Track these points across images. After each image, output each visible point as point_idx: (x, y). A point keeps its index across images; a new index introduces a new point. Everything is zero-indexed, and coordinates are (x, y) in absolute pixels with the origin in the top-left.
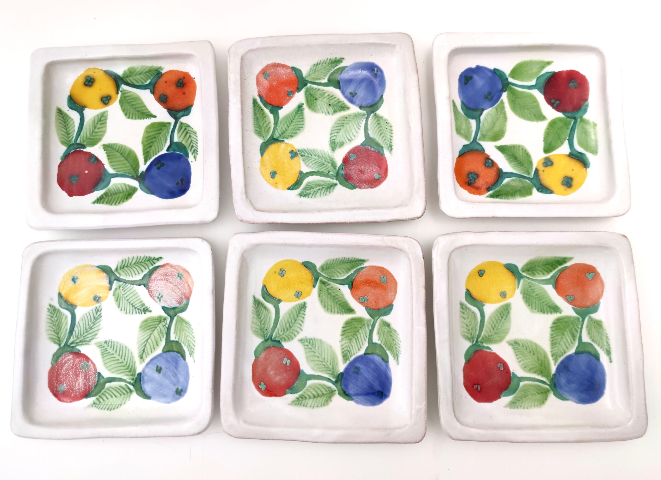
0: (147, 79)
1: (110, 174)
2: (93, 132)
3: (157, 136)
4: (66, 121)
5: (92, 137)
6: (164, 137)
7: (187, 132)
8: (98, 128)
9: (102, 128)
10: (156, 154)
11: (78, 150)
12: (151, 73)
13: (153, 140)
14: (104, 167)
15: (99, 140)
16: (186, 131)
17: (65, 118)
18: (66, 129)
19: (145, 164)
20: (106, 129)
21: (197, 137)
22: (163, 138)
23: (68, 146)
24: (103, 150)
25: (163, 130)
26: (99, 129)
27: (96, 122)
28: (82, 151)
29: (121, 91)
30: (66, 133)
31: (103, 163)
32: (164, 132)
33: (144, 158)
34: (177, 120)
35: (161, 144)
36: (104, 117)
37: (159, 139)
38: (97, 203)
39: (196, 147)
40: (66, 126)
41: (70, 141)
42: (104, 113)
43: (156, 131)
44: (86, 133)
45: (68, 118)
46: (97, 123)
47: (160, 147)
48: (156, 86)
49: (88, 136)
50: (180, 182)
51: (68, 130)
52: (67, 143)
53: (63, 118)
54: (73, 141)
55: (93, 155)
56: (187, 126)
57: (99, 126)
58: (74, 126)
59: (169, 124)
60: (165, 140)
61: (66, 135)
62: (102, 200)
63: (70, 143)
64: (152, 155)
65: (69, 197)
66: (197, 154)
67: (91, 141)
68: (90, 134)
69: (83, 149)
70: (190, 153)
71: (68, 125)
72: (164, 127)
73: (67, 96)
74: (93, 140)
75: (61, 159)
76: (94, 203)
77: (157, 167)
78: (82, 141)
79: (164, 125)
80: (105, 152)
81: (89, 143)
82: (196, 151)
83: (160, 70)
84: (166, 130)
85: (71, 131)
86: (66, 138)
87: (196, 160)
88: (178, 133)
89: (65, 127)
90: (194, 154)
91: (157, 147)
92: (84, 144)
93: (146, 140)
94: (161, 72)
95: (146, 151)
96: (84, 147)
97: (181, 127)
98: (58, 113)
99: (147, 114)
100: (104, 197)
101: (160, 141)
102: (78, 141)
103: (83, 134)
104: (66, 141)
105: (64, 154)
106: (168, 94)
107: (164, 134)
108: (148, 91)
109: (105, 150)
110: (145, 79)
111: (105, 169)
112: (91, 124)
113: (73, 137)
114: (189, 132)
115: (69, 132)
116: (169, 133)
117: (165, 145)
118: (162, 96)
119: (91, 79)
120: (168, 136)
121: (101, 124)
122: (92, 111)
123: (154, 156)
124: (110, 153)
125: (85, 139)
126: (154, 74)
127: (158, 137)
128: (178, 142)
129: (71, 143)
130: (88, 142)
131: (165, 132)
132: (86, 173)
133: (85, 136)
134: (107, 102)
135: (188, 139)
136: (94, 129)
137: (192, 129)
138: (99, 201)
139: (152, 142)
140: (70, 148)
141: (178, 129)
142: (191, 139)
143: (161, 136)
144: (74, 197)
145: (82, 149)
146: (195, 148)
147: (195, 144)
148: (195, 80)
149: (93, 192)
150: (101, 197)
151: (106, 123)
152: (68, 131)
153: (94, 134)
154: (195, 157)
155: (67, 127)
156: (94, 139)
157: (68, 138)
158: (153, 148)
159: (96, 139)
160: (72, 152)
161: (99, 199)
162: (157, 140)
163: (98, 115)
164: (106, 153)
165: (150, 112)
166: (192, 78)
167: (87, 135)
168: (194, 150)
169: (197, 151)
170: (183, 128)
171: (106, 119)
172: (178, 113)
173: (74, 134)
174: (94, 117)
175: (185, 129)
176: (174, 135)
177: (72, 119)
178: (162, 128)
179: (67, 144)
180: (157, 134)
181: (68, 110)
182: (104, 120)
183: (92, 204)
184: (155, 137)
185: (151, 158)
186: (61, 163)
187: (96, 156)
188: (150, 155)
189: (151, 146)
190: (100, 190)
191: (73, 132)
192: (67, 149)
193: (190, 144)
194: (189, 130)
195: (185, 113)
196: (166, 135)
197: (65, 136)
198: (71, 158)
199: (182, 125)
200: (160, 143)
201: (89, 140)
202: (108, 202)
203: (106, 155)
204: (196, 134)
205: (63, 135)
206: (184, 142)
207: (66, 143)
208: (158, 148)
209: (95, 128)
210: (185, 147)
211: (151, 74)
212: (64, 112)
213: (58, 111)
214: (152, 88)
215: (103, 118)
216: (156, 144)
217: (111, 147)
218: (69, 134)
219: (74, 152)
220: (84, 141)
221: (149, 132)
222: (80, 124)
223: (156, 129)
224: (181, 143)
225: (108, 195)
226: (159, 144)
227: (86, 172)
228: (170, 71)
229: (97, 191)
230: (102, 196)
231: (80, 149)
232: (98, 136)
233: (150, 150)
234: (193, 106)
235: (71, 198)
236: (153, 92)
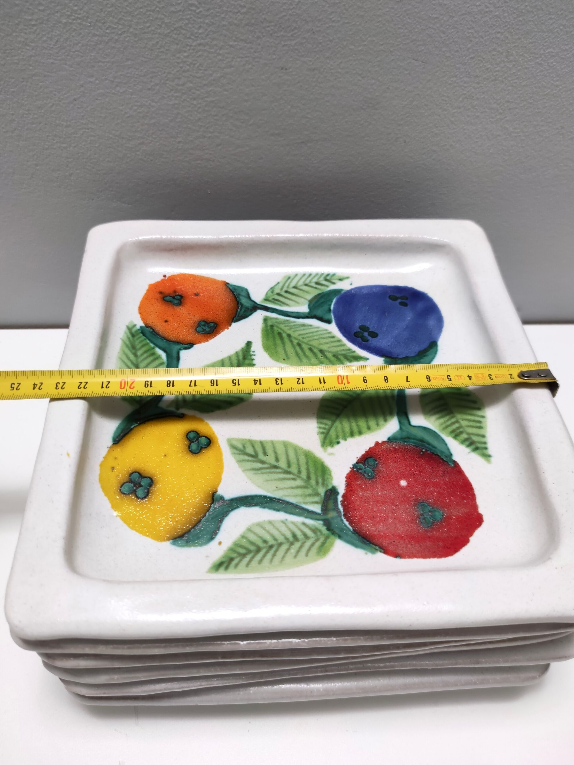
0: (153, 354)
1: (401, 428)
2: (289, 473)
3: (295, 342)
4: (252, 548)
5: (304, 475)
6: (297, 329)
7: (286, 292)
8: (277, 460)
9: (276, 453)
10: (340, 341)
11: (341, 508)
12: (138, 347)
13: (305, 347)
14: (384, 443)
15: (308, 455)
16: (283, 293)
17: (242, 551)
18: (280, 544)
19: (367, 359)
20: (278, 442)
21: (296, 275)
22: (301, 330)
23: (332, 537)
24: (337, 447)
25: (280, 331)
26: (279, 457)
27: (260, 465)
28: (344, 496)
29: (178, 409)
30: (292, 544)
31: (372, 445)
32: (286, 329)
33: (350, 361)
34: (258, 306)
35: (315, 334)
36: (244, 447)
37: (303, 338)
38: (486, 448)
39: (320, 277)
40: (271, 547)
41: (315, 530)
42: (233, 447)
43: (283, 343)
44: (292, 488)
45: (244, 542)
46: (263, 462)
47: (321, 334)
48: (172, 339)
49: (299, 482)
50: (399, 301)
51: (281, 539)
52: (322, 539)
53: (244, 555)
54: (319, 524)
55: (353, 468)
56: (272, 292)
57: (270, 459)
58: (270, 522)
59: (266, 320)
60: (305, 328)
61: (297, 545)
62: (475, 438)
63: (320, 531)
64: (342, 348)
65: (484, 525)
66: (334, 275)
67: (313, 476)
68: (294, 479)
69: (337, 493)
70: (332, 287)
71: (265, 542)
72: (275, 328)
73: (174, 547)
74: (312, 470)
75: (373, 553)
76: (487, 456)
77: (369, 338)
78: (316, 499)
79: (269, 328)
80: (342, 442)
81: (320, 481)
82: (328, 278)
83: (134, 330)
84: (282, 326)
85: (284, 529)
86: (308, 543)
87: (348, 278)
88: (287, 305)
89: (274, 549)
90: (334, 281)
91: (322, 341)
92: (323, 494)
93: (305, 360)
94: (141, 327)
95: (333, 359)
96: (332, 492)
97: (275, 301)
98: (227, 568)
99: (241, 357)
100: (465, 436)
101: (307, 335)
102: (317, 508)
103: (296, 496)
104: (318, 544)
105: (356, 546)
106: (197, 318)
107: (291, 329)
108: (183, 354)
109: (338, 443)
110: (151, 358)
111: (389, 439)
112: (265, 476)
113: (304, 524)
114: (285, 289)
115: (289, 536)
116: (287, 321)
117: (318, 328)
118: (198, 329)
119: (130, 481)
120: (294, 322)
121: (265, 454)
122: (225, 476)
123: (344, 345)
124: (343, 431)
125: (309, 491)
126: (142, 341)
127: (296, 339)
128: (309, 305)
129: (324, 529)
130: (317, 483)
131: (286, 326)
132: (408, 486)
133: (299, 491)
134: (203, 440)
135: (301, 290)
136: (278, 470)
137: (278, 283)
138: (479, 445)
139: (310, 349)
140: (337, 531)
141: (280, 305)
142: (301, 285)
143: (294, 335)
144: (481, 510)
145: (340, 498)
146: (322, 279)
147: (313, 278)
148: (168, 276)
149: (455, 462)
150: (467, 443)
151: (261, 443)
152: (287, 539)
153: (294, 469)
154: (341, 280)
155: (271, 542)
156: (308, 469)
157: (307, 537)
158: (324, 347)
159: (307, 463)
160: (350, 523)
161: (473, 447)
162: (305, 340)
163: (239, 461)
164: (345, 440)
165: (237, 353)
166: (162, 280)
167: (297, 487)
168: (326, 280)
169: (328, 275)
170: (277, 297)
171: (252, 443)
172: (242, 305)
173: (293, 523)
174: (244, 471)
175: (278, 294)
176: (292, 312)
177: (249, 530)
178: (276, 332)
179: (327, 538)
180: (292, 342)
181: (220, 543)
182: (253, 447)
183: (492, 459)
184: (299, 345)
185: (349, 350)
186: (386, 552)
187: (355, 461)
188: (343, 352)
189: (321, 351)
190: (448, 449)
191: (287, 527)
192: (340, 537)
193: (312, 287)
194: (281, 289)
195: (243, 294)
196: (294, 325)
197: (301, 547)
198: (369, 527)
199: (270, 299)
200: (313, 336)
201: (313, 482)
202: (478, 425)
203: (350, 440)
204: (289, 278)
205: (298, 552)
206: (310, 297)
207: (323, 544)
208: (324, 338)
209: (276, 467)
210: (319, 294)
211: (143, 346)
212: (225, 556)
213: (222, 569)
214: (176, 347)
215: (250, 450)
216: (314, 343)
217: (329, 430)
218: (294, 536)
219: (347, 520)
220: (317, 494)
221: (287, 355)
222: (264, 508)
223: (279, 342)
224: (310, 302)
225: (458, 428)
226: (315, 337)
227: (403, 483)
228: (140, 313)
229: (451, 455)
230: (463, 442)
231: (339, 503)
232: (298, 460)
233: (330, 352)
234: (228, 281)
235: (485, 518)
236: (190, 345)
